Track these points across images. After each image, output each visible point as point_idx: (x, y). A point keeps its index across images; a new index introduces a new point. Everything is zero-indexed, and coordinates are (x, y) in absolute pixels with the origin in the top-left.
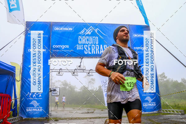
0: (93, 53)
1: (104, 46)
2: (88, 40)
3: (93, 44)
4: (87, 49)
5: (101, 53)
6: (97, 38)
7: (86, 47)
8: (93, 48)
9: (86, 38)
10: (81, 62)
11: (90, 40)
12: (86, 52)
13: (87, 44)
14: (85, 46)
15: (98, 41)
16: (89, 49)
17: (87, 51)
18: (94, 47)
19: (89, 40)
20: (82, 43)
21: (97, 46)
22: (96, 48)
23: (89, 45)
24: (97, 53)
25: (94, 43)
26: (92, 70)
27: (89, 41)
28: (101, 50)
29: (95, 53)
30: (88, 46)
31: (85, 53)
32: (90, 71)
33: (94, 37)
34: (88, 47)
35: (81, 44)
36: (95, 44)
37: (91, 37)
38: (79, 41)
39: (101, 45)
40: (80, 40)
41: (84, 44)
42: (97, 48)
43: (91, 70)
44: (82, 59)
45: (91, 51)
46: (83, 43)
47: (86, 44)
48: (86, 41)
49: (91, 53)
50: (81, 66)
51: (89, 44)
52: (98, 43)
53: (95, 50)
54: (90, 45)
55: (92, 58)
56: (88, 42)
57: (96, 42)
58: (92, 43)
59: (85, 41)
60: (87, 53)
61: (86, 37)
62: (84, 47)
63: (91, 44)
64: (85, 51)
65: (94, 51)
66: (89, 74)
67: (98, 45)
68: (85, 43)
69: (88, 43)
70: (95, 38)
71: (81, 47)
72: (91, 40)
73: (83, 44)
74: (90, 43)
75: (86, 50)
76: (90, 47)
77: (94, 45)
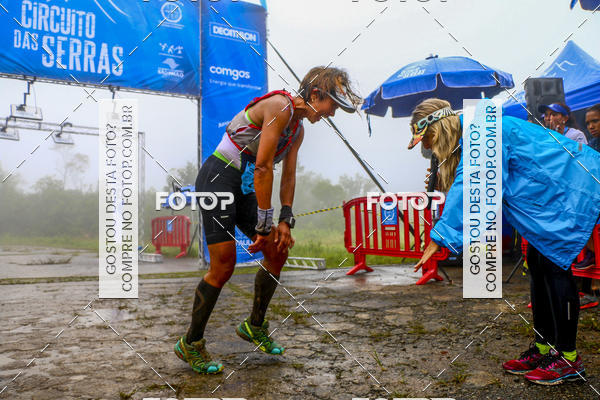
0: (71, 67)
1: (115, 49)
2: (57, 19)
3: (76, 36)
4: (54, 50)
5: (100, 71)
6: (94, 17)
7: (49, 43)
8: (75, 51)
9: (52, 12)
10: (25, 94)
11: (66, 21)
12: (48, 61)
13: (55, 35)
14: (45, 39)
15: (93, 27)
16: (60, 52)
17: (52, 57)
18: (79, 48)
19: (63, 18)
20: (35, 28)
21: (90, 47)
22: (86, 51)
23: (59, 38)
24: (86, 70)
25: (80, 34)
26: (71, 125)
27: (63, 24)
28: (101, 63)
29: (79, 68)
30: (56, 40)
31: (45, 63)
32: (65, 129)
33: (81, 13)
34: (56, 43)
35: (31, 30)
36: (83, 38)
37: (69, 10)
38: (24, 18)
39: (104, 46)
40: (29, 14)
41: (42, 33)
42: (90, 53)
43: (65, 125)
44: (32, 82)
45: (65, 60)
46: (40, 28)
47: (50, 33)
48: (52, 22)
49: (65, 67)
50: (26, 108)
51: (60, 34)
52: (92, 36)
53: (82, 58)
54: (65, 39)
55: (69, 84)
56: (58, 25)
57: (87, 31)
58: (73, 33)
59: (48, 20)
60: (50, 65)
61: (54, 7)
62: (40, 41)
63: (69, 36)
64: (44, 58)
65: (78, 61)
66: (58, 136)
67: (93, 44)
68: (46, 29)
69: (56, 31)
70: (84, 17)
71: (31, 42)
72: (68, 20)
73: (37, 31)
74: (67, 32)
75: (48, 55)
76: (66, 46)
77: (78, 42)
